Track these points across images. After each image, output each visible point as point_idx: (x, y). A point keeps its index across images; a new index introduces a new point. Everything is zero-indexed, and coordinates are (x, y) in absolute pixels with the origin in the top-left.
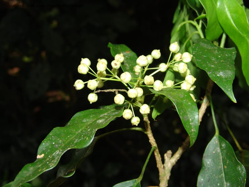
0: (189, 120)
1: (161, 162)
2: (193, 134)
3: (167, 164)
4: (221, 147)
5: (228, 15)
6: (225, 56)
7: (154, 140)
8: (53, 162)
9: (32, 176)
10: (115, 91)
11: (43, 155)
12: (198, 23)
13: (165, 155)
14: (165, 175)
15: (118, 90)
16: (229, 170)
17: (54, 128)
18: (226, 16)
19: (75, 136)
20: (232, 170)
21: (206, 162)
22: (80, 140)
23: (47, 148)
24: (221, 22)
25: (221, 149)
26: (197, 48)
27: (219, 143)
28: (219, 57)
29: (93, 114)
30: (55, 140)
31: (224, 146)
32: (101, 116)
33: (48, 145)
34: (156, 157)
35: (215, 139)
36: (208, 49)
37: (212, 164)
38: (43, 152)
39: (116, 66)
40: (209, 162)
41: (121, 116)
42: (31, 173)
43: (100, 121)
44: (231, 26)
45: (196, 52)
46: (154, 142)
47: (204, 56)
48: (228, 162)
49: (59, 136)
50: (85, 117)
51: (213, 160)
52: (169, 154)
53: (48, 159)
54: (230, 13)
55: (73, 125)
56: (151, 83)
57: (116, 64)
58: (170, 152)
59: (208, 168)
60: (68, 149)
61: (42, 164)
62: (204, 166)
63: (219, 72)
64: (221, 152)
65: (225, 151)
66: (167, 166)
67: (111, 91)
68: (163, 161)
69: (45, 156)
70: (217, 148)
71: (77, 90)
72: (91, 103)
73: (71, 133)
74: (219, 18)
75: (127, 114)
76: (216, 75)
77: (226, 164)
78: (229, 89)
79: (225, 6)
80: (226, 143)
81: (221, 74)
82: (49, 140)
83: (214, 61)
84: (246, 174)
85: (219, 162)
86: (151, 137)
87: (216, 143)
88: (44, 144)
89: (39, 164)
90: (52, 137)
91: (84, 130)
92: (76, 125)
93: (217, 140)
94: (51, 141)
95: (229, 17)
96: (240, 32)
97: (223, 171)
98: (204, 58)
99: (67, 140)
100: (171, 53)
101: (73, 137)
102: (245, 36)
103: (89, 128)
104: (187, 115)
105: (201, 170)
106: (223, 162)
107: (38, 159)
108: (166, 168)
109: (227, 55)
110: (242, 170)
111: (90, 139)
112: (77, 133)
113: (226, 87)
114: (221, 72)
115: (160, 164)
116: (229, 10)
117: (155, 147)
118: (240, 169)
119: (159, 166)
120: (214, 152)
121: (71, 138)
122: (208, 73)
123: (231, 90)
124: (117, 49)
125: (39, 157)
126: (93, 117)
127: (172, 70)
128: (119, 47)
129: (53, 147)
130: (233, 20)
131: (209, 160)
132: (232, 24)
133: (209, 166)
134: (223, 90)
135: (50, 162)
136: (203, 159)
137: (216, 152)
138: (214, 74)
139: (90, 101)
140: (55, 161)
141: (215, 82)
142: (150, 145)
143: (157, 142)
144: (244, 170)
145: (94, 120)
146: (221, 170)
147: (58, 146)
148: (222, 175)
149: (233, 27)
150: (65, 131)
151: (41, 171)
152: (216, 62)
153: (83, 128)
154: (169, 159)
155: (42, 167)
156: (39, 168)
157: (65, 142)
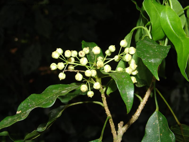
0: (126, 93)
1: (114, 129)
2: (129, 103)
3: (119, 131)
4: (159, 120)
5: (168, 22)
6: (161, 50)
7: (109, 112)
8: (24, 116)
9: (9, 123)
10: (77, 72)
11: (20, 111)
12: (148, 29)
13: (119, 124)
14: (117, 139)
15: (80, 71)
16: (164, 137)
17: (32, 94)
18: (167, 23)
19: (44, 100)
20: (166, 137)
21: (148, 131)
22: (47, 102)
23: (24, 107)
24: (163, 27)
25: (159, 121)
26: (141, 44)
27: (158, 117)
28: (156, 50)
29: (61, 87)
30: (30, 102)
31: (161, 119)
32: (66, 89)
33: (25, 105)
34: (110, 125)
35: (155, 114)
36: (149, 45)
37: (152, 132)
38: (21, 110)
39: (81, 55)
40: (150, 131)
41: (79, 89)
42: (9, 122)
43: (64, 91)
44: (170, 30)
45: (139, 46)
46: (109, 113)
47: (144, 49)
48: (163, 131)
49: (33, 99)
50: (55, 89)
51: (153, 130)
52: (121, 123)
53: (23, 114)
54: (170, 20)
55: (45, 93)
56: (101, 66)
57: (81, 54)
58: (122, 123)
59: (149, 136)
60: (36, 107)
61: (18, 117)
62: (146, 134)
63: (152, 59)
64: (159, 123)
65: (162, 123)
66: (120, 133)
67: (75, 71)
68: (117, 129)
69: (21, 112)
70: (156, 121)
71: (52, 70)
72: (60, 80)
73: (42, 98)
74: (161, 24)
75: (84, 88)
76: (148, 61)
77: (162, 132)
78: (155, 71)
79: (167, 16)
80: (162, 117)
81: (152, 61)
82: (27, 102)
83: (151, 53)
84: (175, 140)
85: (158, 131)
86: (107, 109)
87: (156, 117)
88: (22, 104)
89: (16, 117)
90: (29, 100)
91: (52, 96)
92: (47, 93)
93: (156, 114)
94: (28, 102)
95: (169, 23)
96: (177, 35)
97: (160, 137)
98: (144, 50)
99: (38, 102)
100: (121, 47)
101: (43, 101)
102: (180, 38)
103: (55, 96)
104: (125, 89)
105: (144, 137)
106: (160, 131)
107: (17, 114)
108: (119, 134)
109: (163, 49)
110: (173, 137)
111: (53, 102)
112: (46, 98)
113: (153, 69)
114: (152, 60)
115: (114, 130)
116: (169, 19)
117: (109, 117)
118: (171, 136)
119: (113, 132)
120: (154, 124)
121: (41, 102)
122: (143, 60)
123: (156, 71)
124: (88, 45)
125: (18, 112)
126: (61, 89)
127: (123, 60)
128: (90, 44)
129: (28, 107)
130: (171, 25)
131: (150, 129)
132: (171, 29)
133: (150, 134)
134: (151, 71)
135: (23, 115)
136: (146, 128)
137: (156, 123)
138: (147, 60)
139: (60, 78)
140: (26, 115)
141: (146, 66)
142: (106, 115)
143: (111, 113)
144: (174, 137)
145: (60, 91)
146: (158, 137)
147: (32, 106)
148: (159, 140)
149: (172, 31)
150: (39, 96)
151: (15, 121)
152: (152, 54)
153: (51, 95)
154: (121, 127)
155: (17, 119)
156: (15, 119)
157: (37, 103)
